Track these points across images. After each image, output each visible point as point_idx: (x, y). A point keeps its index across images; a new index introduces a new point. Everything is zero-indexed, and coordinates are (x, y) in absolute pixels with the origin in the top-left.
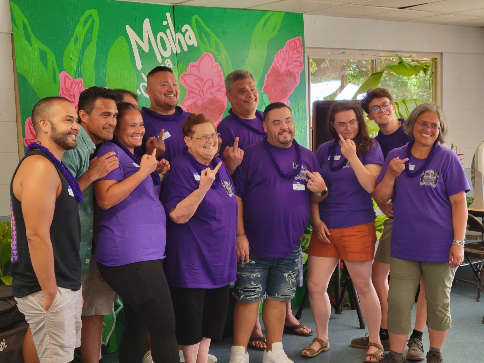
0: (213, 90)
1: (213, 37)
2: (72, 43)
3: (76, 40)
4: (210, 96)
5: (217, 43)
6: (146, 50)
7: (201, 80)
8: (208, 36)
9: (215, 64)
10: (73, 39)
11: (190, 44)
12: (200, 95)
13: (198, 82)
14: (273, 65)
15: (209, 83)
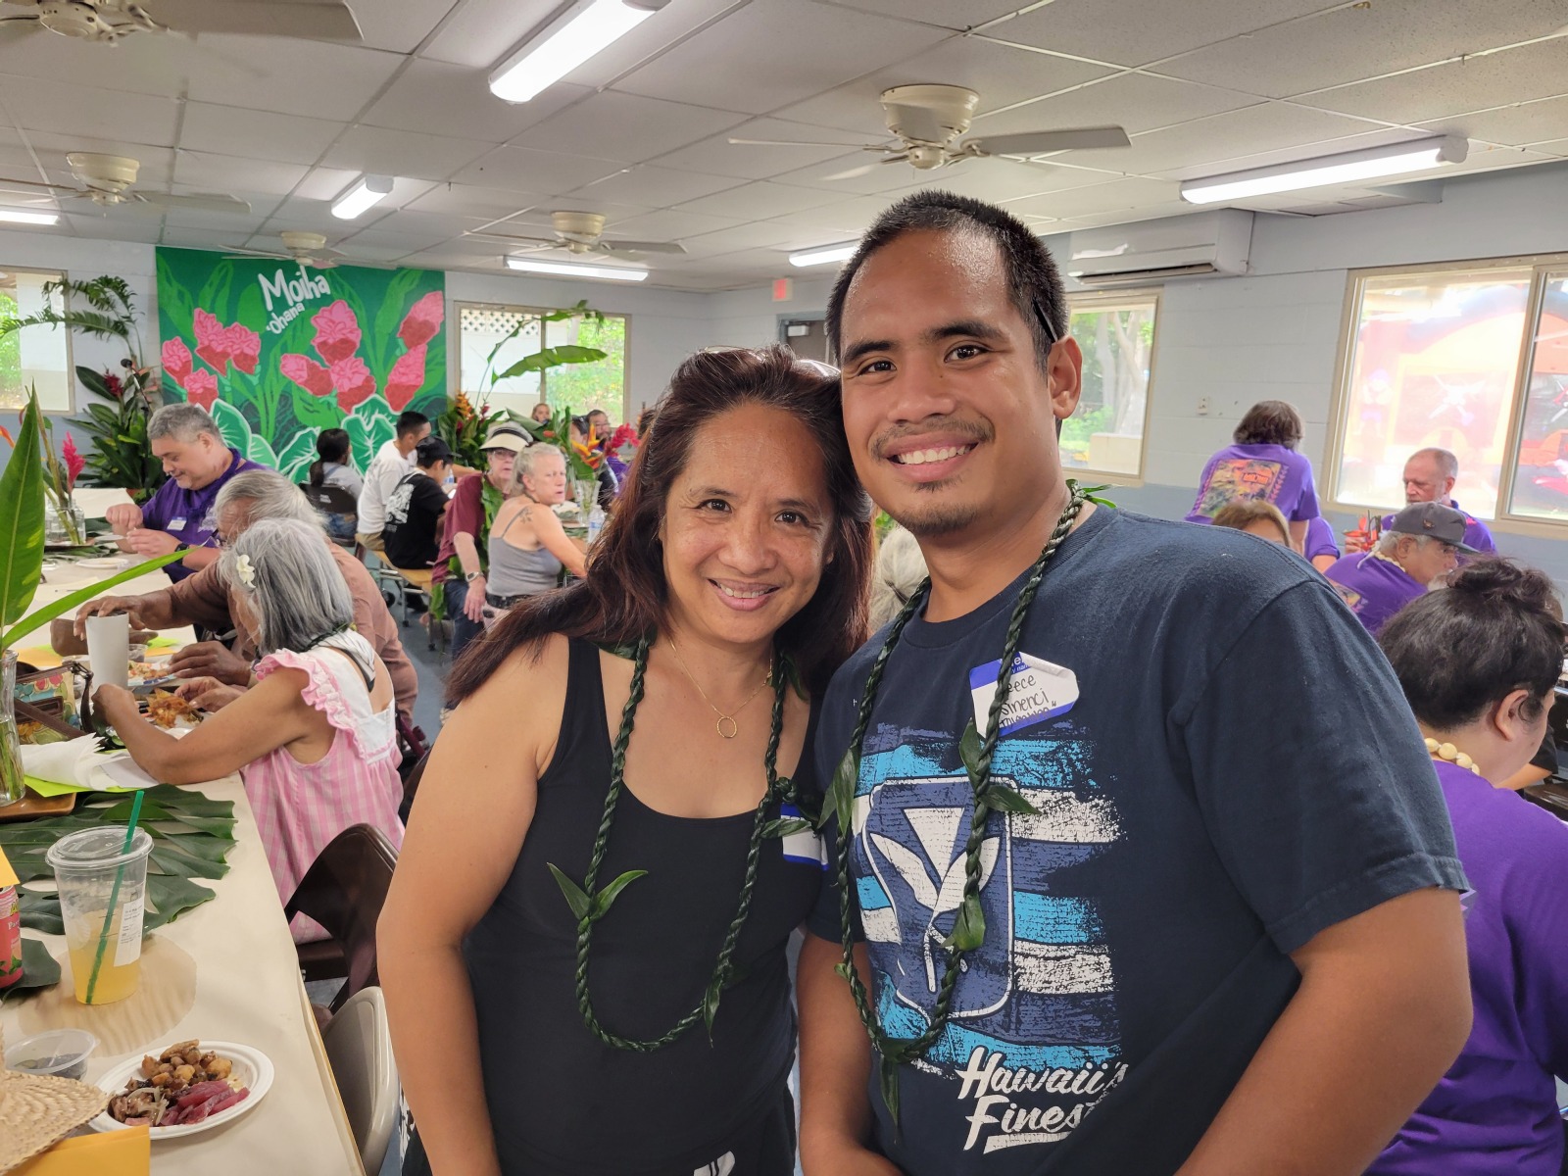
0: (344, 331)
1: (347, 287)
2: (207, 287)
3: (210, 285)
4: (342, 337)
5: (350, 293)
6: (278, 295)
7: (333, 322)
8: (342, 286)
9: (348, 309)
10: (209, 282)
11: (323, 292)
12: (330, 334)
13: (331, 324)
14: (410, 313)
15: (341, 326)
